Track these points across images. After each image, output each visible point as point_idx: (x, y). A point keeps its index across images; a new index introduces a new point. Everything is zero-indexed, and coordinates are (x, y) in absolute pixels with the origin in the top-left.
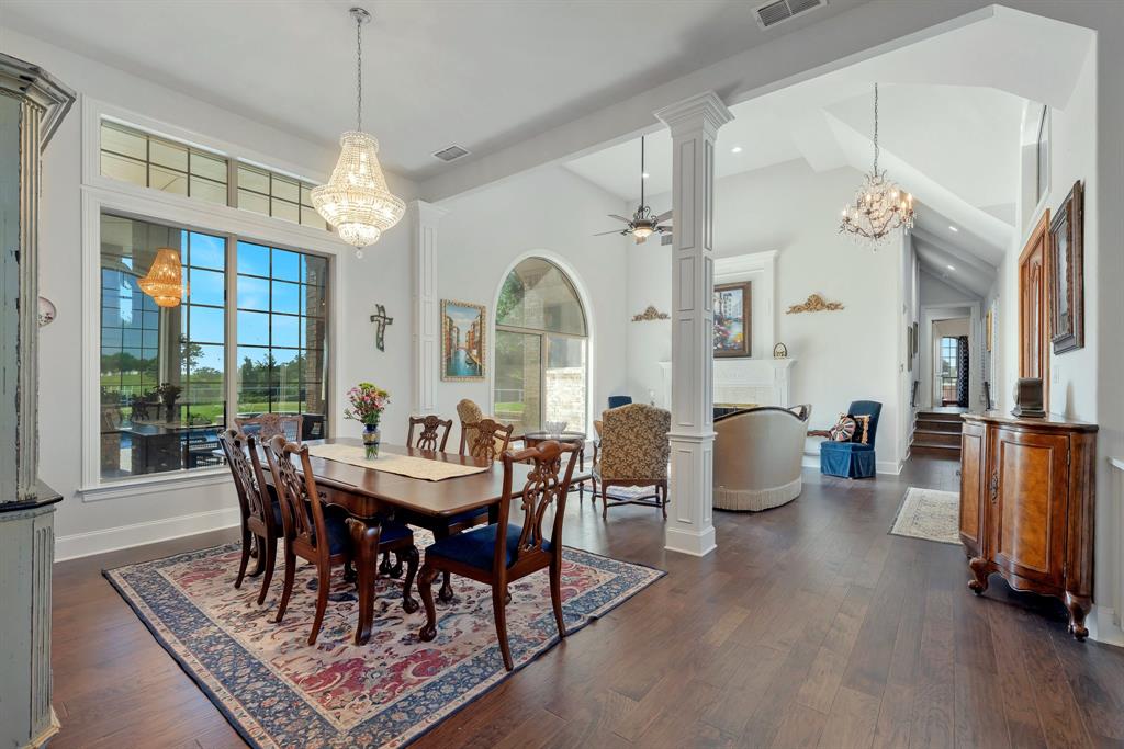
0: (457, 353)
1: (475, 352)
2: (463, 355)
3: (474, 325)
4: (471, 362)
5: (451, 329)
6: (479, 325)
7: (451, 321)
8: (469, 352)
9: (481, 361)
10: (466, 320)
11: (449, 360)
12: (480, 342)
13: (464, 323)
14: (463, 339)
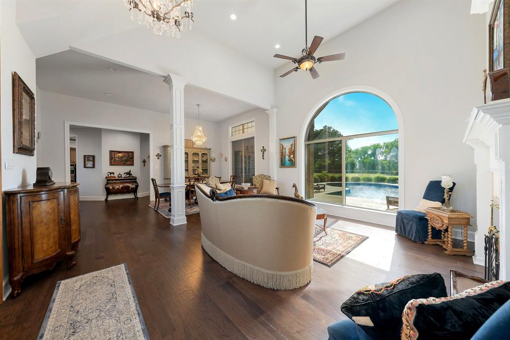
0: (285, 157)
1: (292, 156)
2: (287, 158)
3: (292, 145)
4: (290, 160)
5: (283, 149)
6: (294, 146)
7: (283, 146)
8: (289, 156)
9: (294, 159)
10: (288, 144)
11: (282, 160)
12: (294, 151)
13: (287, 145)
14: (287, 151)
